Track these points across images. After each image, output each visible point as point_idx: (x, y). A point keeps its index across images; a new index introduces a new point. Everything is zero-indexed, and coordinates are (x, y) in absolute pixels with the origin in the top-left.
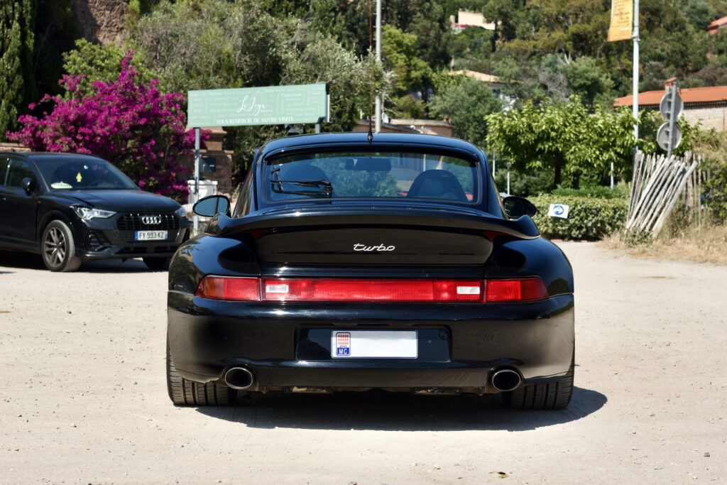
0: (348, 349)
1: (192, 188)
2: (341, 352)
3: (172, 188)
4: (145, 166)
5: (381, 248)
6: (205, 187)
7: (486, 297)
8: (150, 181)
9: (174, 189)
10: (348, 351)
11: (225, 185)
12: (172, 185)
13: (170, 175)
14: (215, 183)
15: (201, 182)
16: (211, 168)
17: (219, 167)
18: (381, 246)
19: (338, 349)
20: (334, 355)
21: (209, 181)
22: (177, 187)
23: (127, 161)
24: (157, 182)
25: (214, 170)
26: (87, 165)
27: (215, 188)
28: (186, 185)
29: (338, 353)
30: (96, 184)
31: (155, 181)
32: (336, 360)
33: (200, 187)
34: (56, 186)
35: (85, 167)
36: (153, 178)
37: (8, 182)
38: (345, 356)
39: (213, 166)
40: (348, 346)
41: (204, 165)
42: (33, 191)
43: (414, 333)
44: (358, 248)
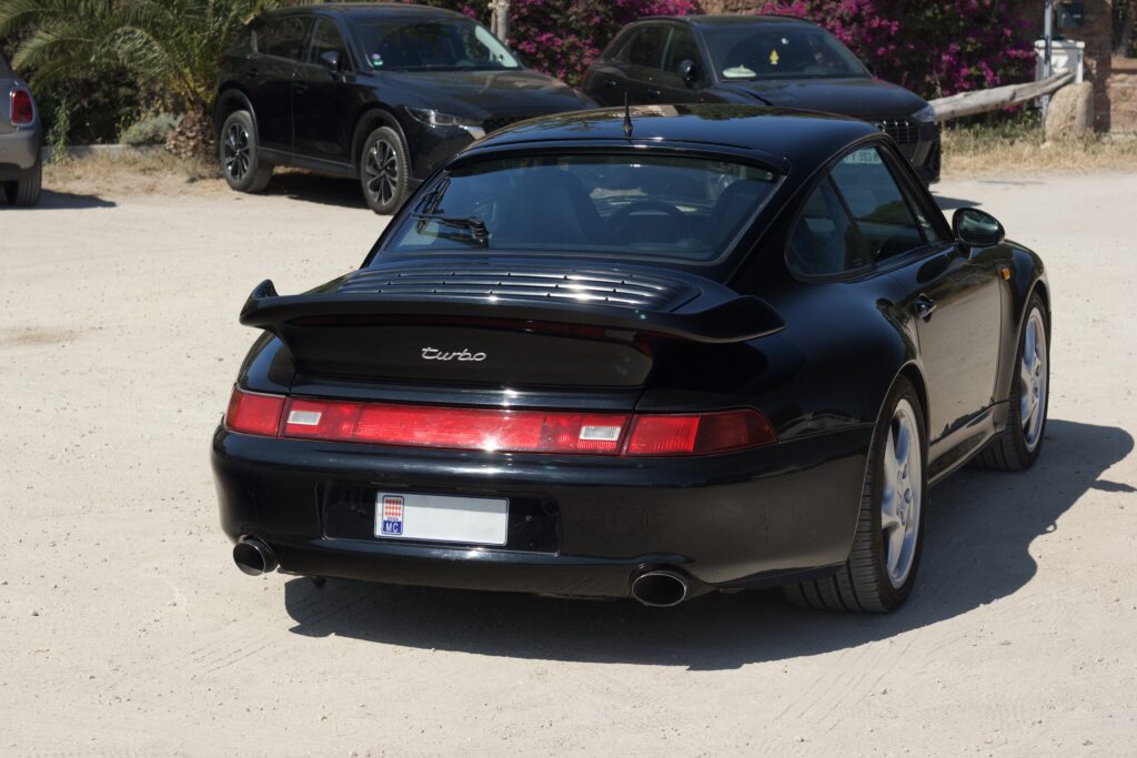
0: (399, 523)
1: (1042, 53)
2: (389, 528)
3: (1005, 54)
4: (959, 20)
5: (463, 356)
6: (1062, 51)
7: (628, 447)
8: (967, 43)
9: (1009, 57)
10: (399, 527)
11: (1100, 48)
12: (1005, 50)
13: (1003, 34)
14: (1081, 45)
15: (1055, 44)
16: (1077, 20)
17: (1089, 17)
18: (465, 353)
19: (385, 522)
20: (379, 532)
21: (1071, 41)
22: (1014, 52)
23: (929, 13)
24: (979, 45)
25: (1080, 23)
26: (788, 39)
27: (1081, 52)
28: (1032, 47)
29: (385, 529)
30: (802, 68)
31: (975, 44)
32: (381, 539)
33: (1053, 51)
34: (730, 73)
35: (784, 41)
36: (972, 40)
37: (666, 66)
38: (395, 535)
39: (1079, 16)
40: (400, 519)
41: (1064, 16)
42: (695, 81)
43: (503, 504)
44: (429, 354)
